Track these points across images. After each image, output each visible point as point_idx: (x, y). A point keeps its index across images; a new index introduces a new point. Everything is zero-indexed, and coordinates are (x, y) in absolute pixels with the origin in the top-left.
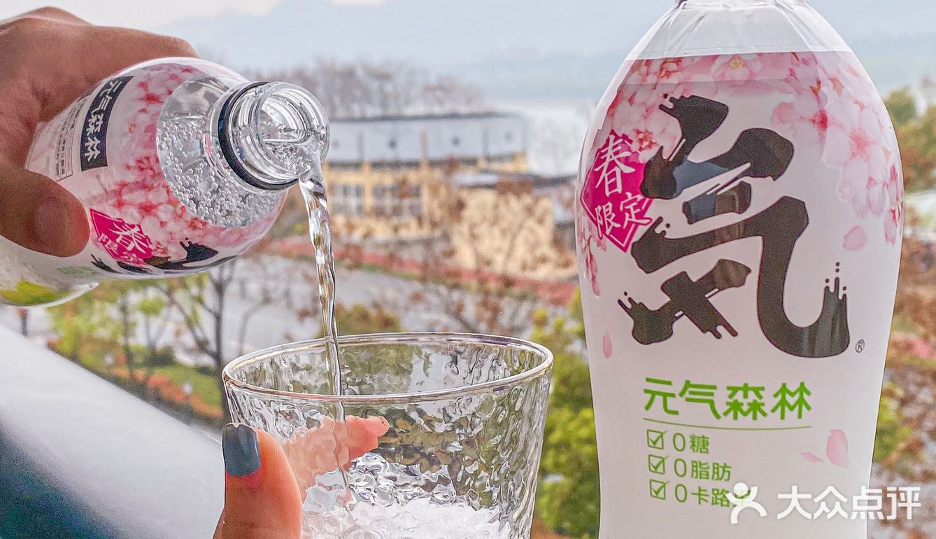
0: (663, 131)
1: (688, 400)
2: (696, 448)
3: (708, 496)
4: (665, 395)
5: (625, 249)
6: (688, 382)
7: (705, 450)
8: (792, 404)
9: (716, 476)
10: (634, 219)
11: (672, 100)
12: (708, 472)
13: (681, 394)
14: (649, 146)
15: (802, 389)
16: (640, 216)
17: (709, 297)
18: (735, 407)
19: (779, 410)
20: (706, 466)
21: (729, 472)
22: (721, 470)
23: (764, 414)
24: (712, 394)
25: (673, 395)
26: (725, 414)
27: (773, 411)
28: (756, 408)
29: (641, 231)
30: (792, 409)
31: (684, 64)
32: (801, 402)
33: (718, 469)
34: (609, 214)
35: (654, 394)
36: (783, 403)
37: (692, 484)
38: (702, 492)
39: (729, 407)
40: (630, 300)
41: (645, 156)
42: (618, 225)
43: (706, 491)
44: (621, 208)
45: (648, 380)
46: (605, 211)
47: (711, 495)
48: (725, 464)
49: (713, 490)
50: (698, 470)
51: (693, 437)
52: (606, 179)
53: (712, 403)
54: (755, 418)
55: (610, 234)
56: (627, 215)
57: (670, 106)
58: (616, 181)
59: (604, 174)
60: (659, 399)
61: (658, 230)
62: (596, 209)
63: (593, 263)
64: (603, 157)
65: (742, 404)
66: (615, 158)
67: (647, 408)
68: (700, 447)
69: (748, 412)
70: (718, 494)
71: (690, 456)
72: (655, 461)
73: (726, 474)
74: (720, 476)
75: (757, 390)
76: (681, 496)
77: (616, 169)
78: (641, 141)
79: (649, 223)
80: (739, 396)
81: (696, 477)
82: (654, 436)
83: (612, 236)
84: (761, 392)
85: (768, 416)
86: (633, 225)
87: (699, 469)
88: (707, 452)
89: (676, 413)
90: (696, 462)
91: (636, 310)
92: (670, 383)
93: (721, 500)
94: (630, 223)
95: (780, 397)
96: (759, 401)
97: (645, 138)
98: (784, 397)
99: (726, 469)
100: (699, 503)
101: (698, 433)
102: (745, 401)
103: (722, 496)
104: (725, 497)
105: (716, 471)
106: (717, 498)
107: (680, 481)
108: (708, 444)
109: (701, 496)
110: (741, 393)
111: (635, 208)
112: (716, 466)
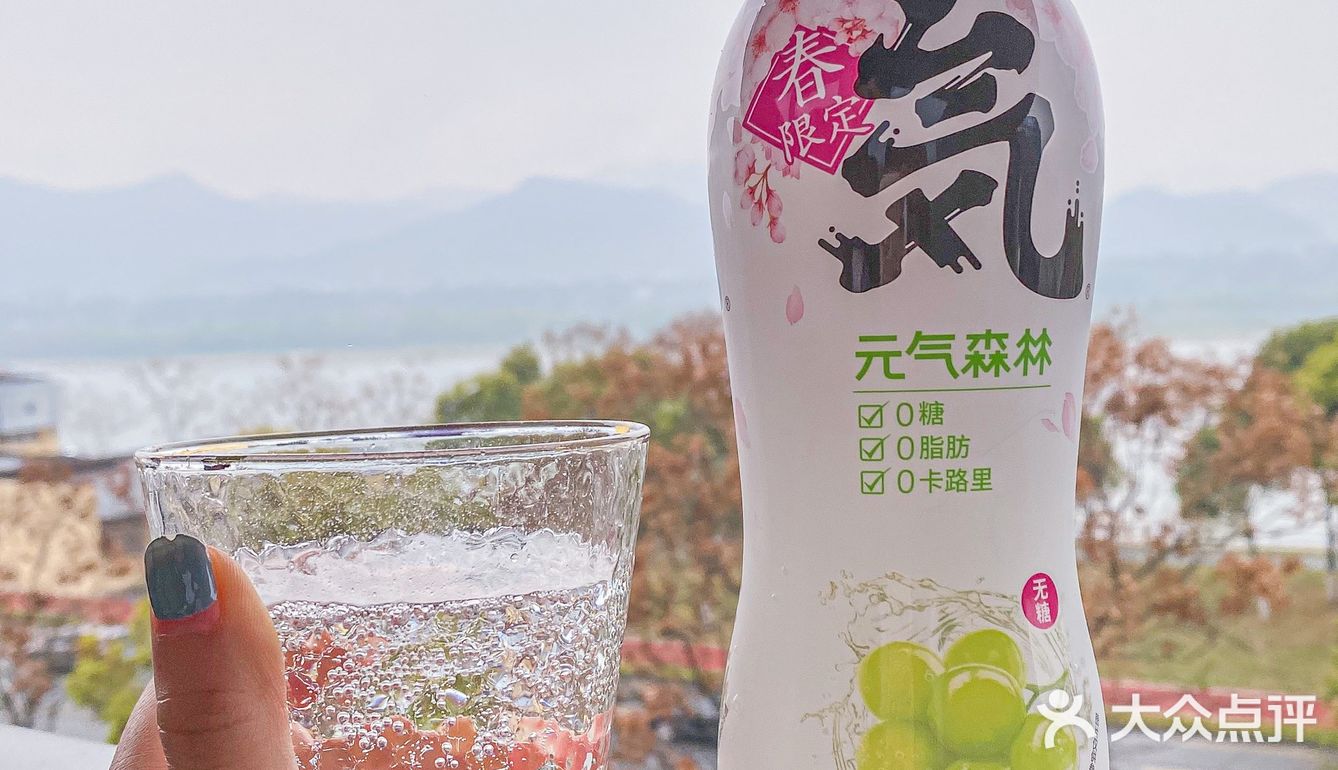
0: (880, 16)
1: (918, 357)
2: (926, 420)
3: (941, 479)
4: (886, 356)
5: (832, 171)
6: (918, 334)
7: (939, 421)
8: (1034, 356)
9: (951, 452)
10: (846, 129)
12: (941, 449)
13: (909, 352)
14: (863, 36)
15: (1044, 337)
16: (856, 123)
17: (950, 219)
18: (975, 361)
19: (1022, 363)
20: (939, 442)
21: (967, 446)
22: (957, 443)
23: (1007, 369)
25: (899, 354)
26: (964, 371)
27: (1016, 364)
28: (998, 360)
29: (858, 142)
30: (1034, 362)
32: (1043, 354)
33: (954, 443)
34: (807, 128)
35: (870, 356)
36: (1026, 354)
37: (920, 466)
38: (933, 476)
39: (968, 361)
40: (839, 237)
41: (858, 49)
42: (820, 141)
43: (939, 473)
44: (826, 118)
45: (862, 339)
46: (797, 126)
47: (945, 479)
48: (963, 436)
49: (948, 471)
50: (930, 448)
51: (923, 405)
52: (797, 85)
53: (948, 358)
54: (997, 374)
55: (808, 153)
56: (836, 125)
58: (814, 85)
59: (792, 79)
60: (878, 362)
61: (883, 139)
62: (781, 128)
63: (775, 202)
64: (787, 61)
65: (983, 356)
66: (810, 57)
67: (859, 377)
68: (932, 417)
69: (991, 365)
70: (953, 476)
71: (918, 430)
72: (869, 446)
73: (964, 449)
74: (956, 452)
75: (1000, 338)
76: (906, 484)
77: (813, 69)
78: (849, 31)
79: (868, 132)
80: (981, 346)
81: (926, 458)
82: (867, 413)
83: (810, 156)
84: (1005, 341)
85: (1011, 370)
86: (846, 136)
87: (930, 446)
88: (941, 423)
89: (902, 376)
90: (927, 438)
91: (847, 249)
92: (894, 338)
93: (957, 483)
94: (840, 135)
95: (1023, 346)
96: (1002, 352)
97: (856, 26)
98: (1027, 347)
99: (964, 443)
100: (931, 491)
101: (930, 398)
102: (987, 353)
103: (958, 478)
104: (962, 479)
105: (951, 446)
106: (952, 482)
107: (906, 465)
108: (942, 412)
109: (933, 482)
110: (982, 343)
111: (847, 114)
112: (951, 440)
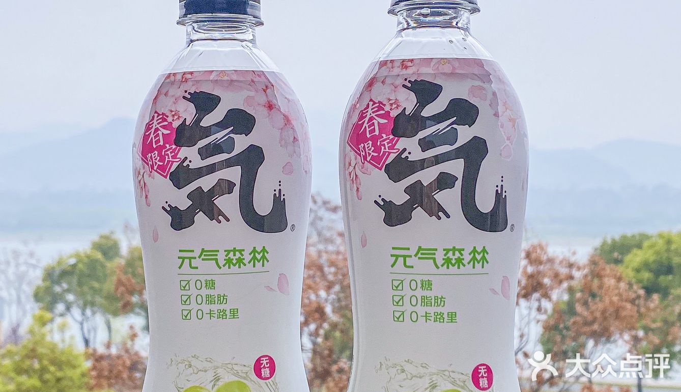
0: (186, 110)
1: (203, 259)
2: (208, 287)
3: (215, 314)
4: (190, 258)
5: (166, 177)
6: (203, 249)
8: (259, 258)
9: (219, 301)
11: (190, 93)
12: (215, 300)
13: (199, 257)
15: (264, 250)
16: (174, 157)
17: (214, 200)
18: (229, 261)
19: (252, 262)
20: (214, 297)
22: (222, 298)
23: (245, 265)
24: (217, 255)
26: (224, 266)
27: (249, 263)
29: (175, 165)
30: (259, 261)
31: (195, 74)
32: (264, 257)
33: (220, 297)
34: (156, 157)
35: (184, 259)
36: (254, 258)
38: (211, 312)
39: (226, 262)
40: (169, 206)
41: (176, 124)
42: (161, 164)
43: (214, 311)
44: (163, 154)
45: (180, 251)
47: (217, 313)
48: (224, 294)
49: (218, 310)
50: (210, 300)
51: (206, 281)
52: (153, 138)
53: (216, 260)
54: (240, 267)
55: (157, 168)
57: (189, 97)
58: (159, 139)
59: (152, 136)
60: (187, 261)
63: (146, 187)
64: (150, 127)
65: (233, 259)
67: (180, 268)
68: (210, 286)
69: (236, 263)
70: (221, 312)
71: (205, 292)
72: (184, 298)
73: (225, 300)
75: (241, 251)
76: (200, 316)
77: (159, 132)
80: (231, 254)
81: (208, 304)
82: (184, 284)
83: (157, 170)
84: (243, 252)
86: (171, 162)
88: (214, 289)
89: (197, 268)
90: (208, 295)
91: (173, 211)
92: (193, 251)
93: (222, 315)
95: (252, 255)
97: (176, 114)
98: (255, 255)
99: (225, 297)
100: (210, 319)
101: (209, 278)
102: (235, 258)
103: (223, 313)
105: (219, 299)
106: (220, 315)
108: (215, 284)
110: (232, 253)
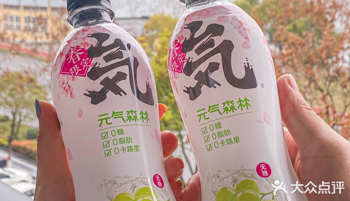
0: (186, 33)
1: (211, 112)
2: (217, 128)
3: (225, 142)
4: (204, 114)
5: (181, 72)
6: (209, 106)
7: (220, 127)
8: (244, 105)
9: (226, 134)
11: (187, 25)
12: (223, 134)
14: (182, 39)
15: (246, 99)
17: (209, 76)
18: (226, 109)
19: (240, 107)
20: (222, 132)
23: (236, 110)
24: (218, 107)
25: (206, 113)
26: (224, 113)
27: (238, 108)
28: (233, 108)
29: (185, 64)
30: (244, 106)
32: (247, 104)
33: (226, 132)
35: (200, 115)
36: (241, 105)
37: (219, 140)
39: (224, 110)
41: (182, 42)
43: (224, 141)
44: (178, 60)
45: (198, 112)
46: (174, 64)
47: (226, 142)
48: (228, 129)
49: (226, 140)
50: (220, 135)
51: (215, 124)
53: (218, 110)
54: (233, 111)
58: (175, 54)
60: (202, 116)
61: (190, 61)
65: (228, 108)
66: (174, 48)
67: (200, 121)
68: (218, 126)
69: (231, 109)
71: (216, 131)
72: (206, 138)
73: (229, 133)
74: (227, 134)
75: (231, 102)
78: (180, 39)
81: (220, 137)
82: (203, 130)
83: (177, 71)
85: (237, 110)
86: (182, 63)
89: (209, 118)
90: (219, 132)
92: (204, 109)
93: (230, 142)
95: (239, 103)
96: (233, 105)
98: (240, 102)
100: (223, 146)
101: (217, 122)
102: (229, 106)
103: (230, 141)
104: (231, 141)
106: (228, 142)
107: (215, 141)
108: (221, 124)
109: (223, 143)
110: (226, 104)
111: (182, 58)
112: (225, 131)
